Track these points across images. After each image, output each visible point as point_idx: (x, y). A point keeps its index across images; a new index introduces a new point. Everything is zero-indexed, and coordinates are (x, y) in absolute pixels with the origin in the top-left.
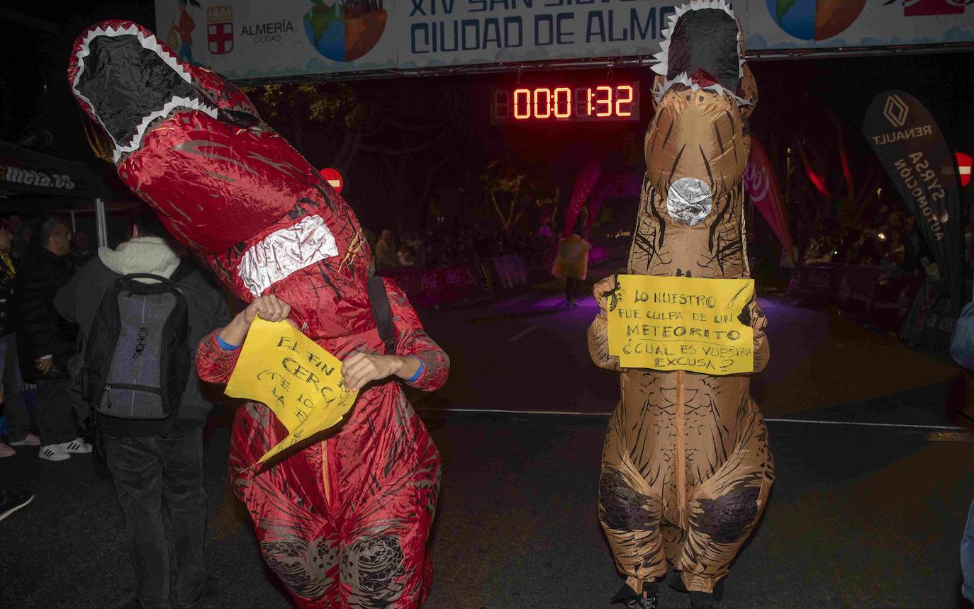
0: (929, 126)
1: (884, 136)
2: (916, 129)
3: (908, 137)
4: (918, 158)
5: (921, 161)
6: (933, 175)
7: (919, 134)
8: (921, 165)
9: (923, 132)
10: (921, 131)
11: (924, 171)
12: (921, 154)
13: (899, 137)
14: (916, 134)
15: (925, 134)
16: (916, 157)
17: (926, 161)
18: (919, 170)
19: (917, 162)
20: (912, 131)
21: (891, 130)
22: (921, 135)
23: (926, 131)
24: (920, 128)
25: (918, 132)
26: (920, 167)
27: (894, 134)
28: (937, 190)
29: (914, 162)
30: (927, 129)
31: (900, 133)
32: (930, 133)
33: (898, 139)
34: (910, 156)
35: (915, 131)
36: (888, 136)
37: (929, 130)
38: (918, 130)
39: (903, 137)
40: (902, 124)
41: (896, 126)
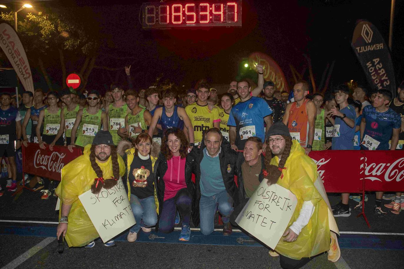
0: (382, 44)
1: (362, 47)
2: (376, 45)
3: (372, 49)
4: (378, 61)
5: (378, 63)
6: (384, 72)
7: (377, 48)
8: (378, 65)
9: (380, 47)
10: (378, 47)
11: (380, 69)
12: (378, 59)
13: (368, 49)
15: (380, 48)
16: (376, 60)
17: (381, 64)
18: (378, 69)
20: (374, 46)
21: (365, 44)
22: (379, 49)
24: (378, 45)
25: (377, 47)
26: (378, 67)
27: (366, 47)
28: (386, 80)
29: (375, 64)
31: (369, 46)
32: (383, 48)
34: (374, 60)
35: (376, 46)
36: (363, 47)
37: (382, 46)
38: (377, 46)
39: (370, 49)
40: (370, 41)
41: (367, 42)
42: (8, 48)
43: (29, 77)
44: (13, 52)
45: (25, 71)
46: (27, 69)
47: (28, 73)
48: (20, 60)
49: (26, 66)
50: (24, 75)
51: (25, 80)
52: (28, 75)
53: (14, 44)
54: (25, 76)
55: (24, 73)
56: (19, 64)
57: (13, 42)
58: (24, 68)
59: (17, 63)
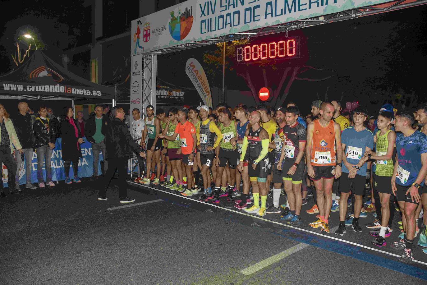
42: (193, 75)
43: (208, 95)
44: (197, 77)
45: (206, 91)
46: (207, 89)
47: (208, 92)
48: (202, 82)
49: (206, 87)
50: (204, 93)
51: (205, 97)
52: (207, 93)
53: (198, 72)
54: (205, 95)
55: (205, 92)
56: (201, 86)
57: (197, 70)
58: (205, 89)
59: (199, 85)
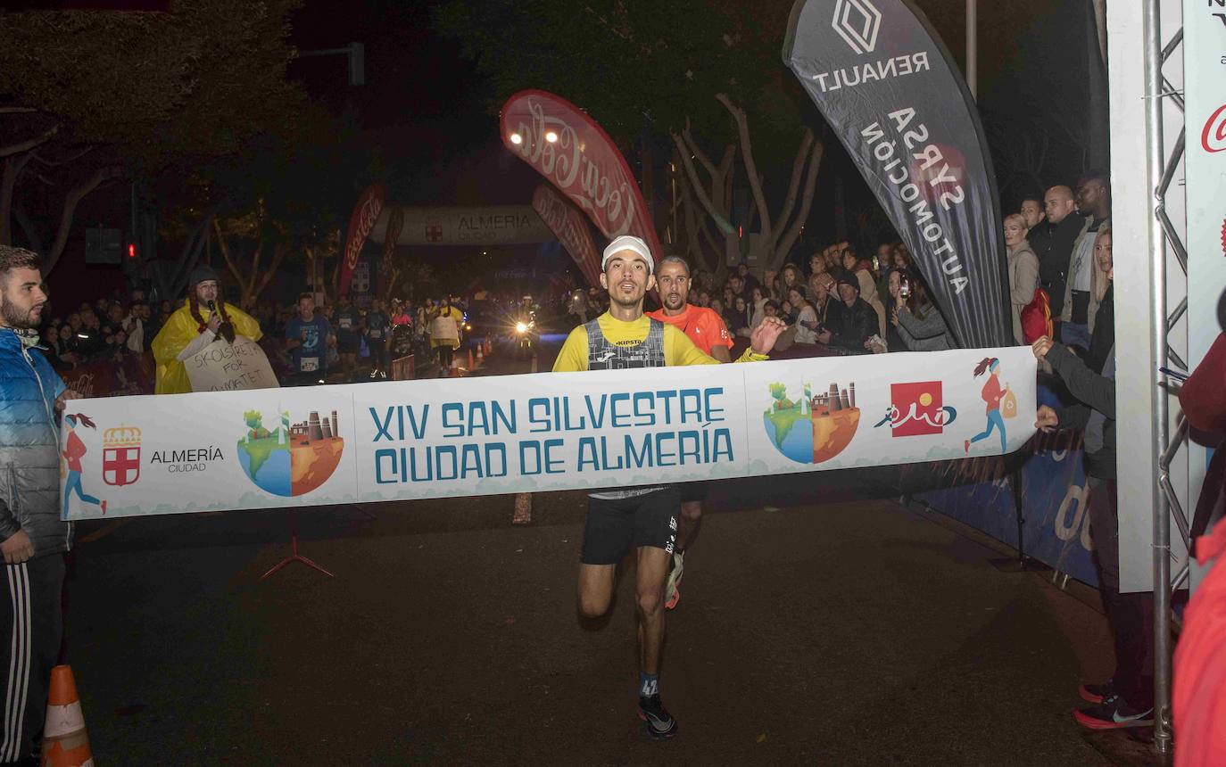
0: (924, 54)
1: (836, 73)
2: (898, 59)
3: (883, 75)
4: (908, 120)
5: (913, 126)
6: (939, 157)
7: (906, 69)
8: (911, 134)
9: (914, 66)
10: (908, 64)
11: (919, 147)
12: (911, 112)
13: (865, 76)
14: (899, 70)
15: (918, 70)
16: (903, 116)
17: (922, 127)
18: (910, 146)
19: (906, 129)
20: (891, 62)
21: (849, 60)
22: (910, 71)
23: (919, 64)
24: (907, 58)
25: (901, 66)
26: (911, 139)
27: (856, 68)
28: (949, 187)
29: (900, 129)
30: (920, 59)
31: (867, 66)
32: (927, 68)
33: (864, 81)
34: (891, 116)
35: (897, 63)
36: (843, 71)
37: (925, 61)
38: (904, 61)
39: (874, 74)
40: (870, 48)
41: (859, 52)
